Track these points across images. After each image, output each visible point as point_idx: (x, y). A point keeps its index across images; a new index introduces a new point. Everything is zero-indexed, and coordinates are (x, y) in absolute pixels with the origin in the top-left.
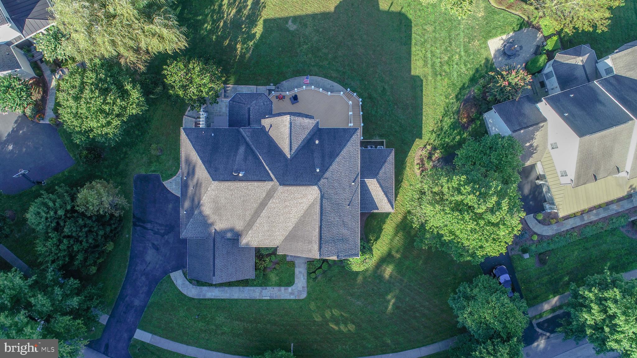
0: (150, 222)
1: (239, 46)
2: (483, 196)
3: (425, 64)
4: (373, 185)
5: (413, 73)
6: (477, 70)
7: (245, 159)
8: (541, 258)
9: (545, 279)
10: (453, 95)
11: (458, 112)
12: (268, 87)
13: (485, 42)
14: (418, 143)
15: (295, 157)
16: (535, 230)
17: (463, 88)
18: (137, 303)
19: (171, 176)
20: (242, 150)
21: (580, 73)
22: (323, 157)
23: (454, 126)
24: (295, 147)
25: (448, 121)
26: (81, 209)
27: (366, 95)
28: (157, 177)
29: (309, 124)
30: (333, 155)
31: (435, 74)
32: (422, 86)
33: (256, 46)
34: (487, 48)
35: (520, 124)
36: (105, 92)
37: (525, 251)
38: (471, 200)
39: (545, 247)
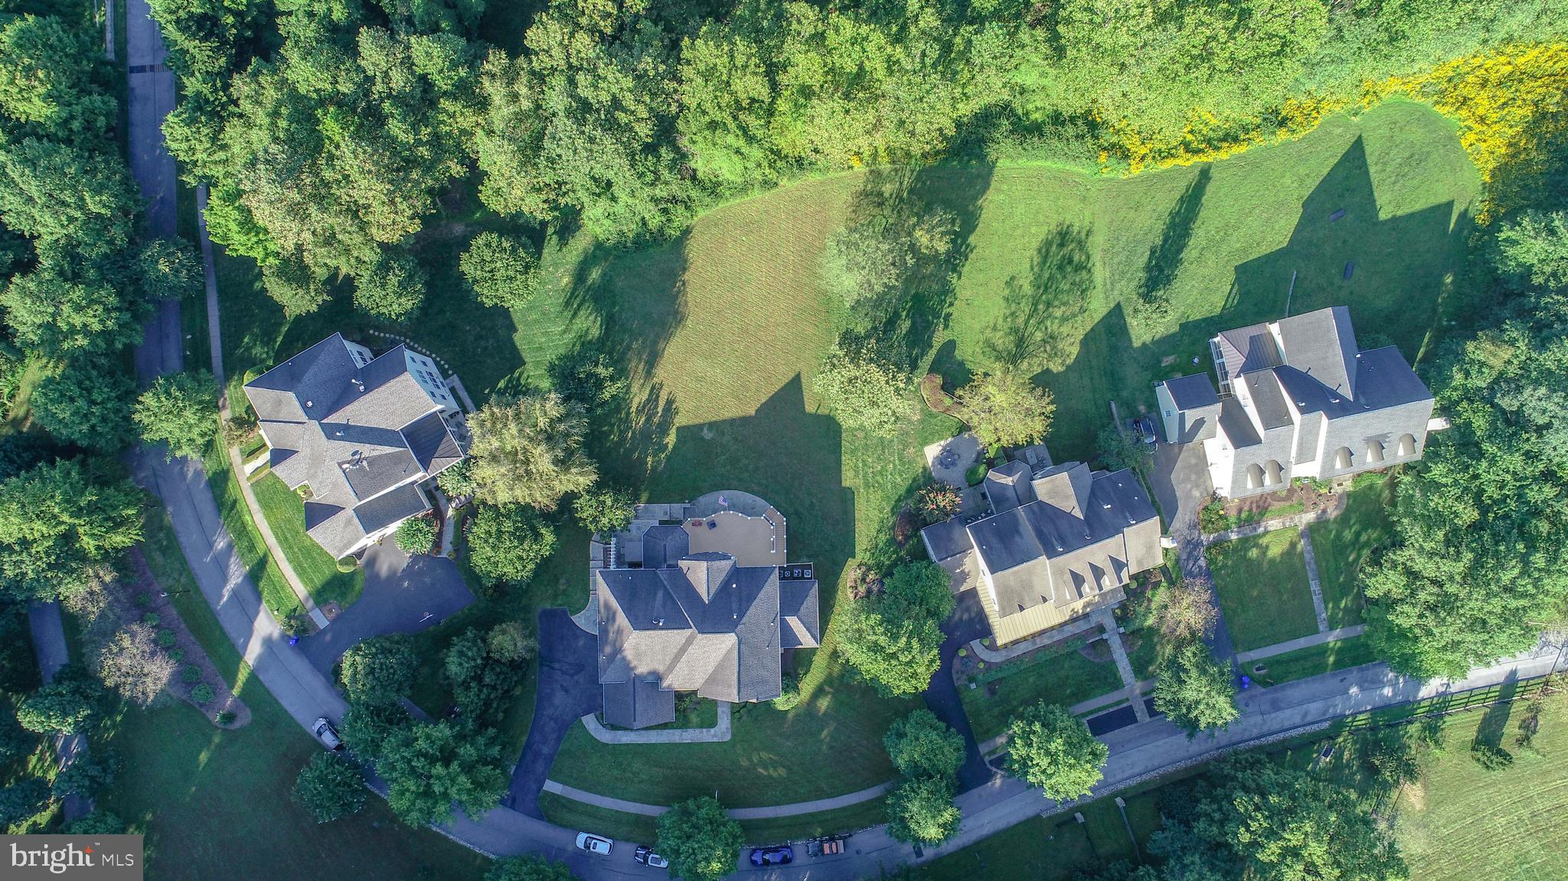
0: (559, 661)
1: (649, 459)
2: (895, 638)
3: (857, 475)
4: (793, 622)
5: (843, 484)
6: (914, 480)
7: (664, 605)
8: (991, 688)
9: (996, 711)
10: (888, 509)
11: (893, 528)
12: (683, 505)
13: (922, 450)
14: (852, 563)
15: (712, 602)
16: (982, 657)
17: (899, 500)
18: (546, 750)
19: (579, 610)
20: (660, 594)
21: (1011, 494)
22: (740, 601)
23: (891, 541)
24: (713, 591)
25: (883, 537)
26: (496, 656)
27: (791, 510)
28: (564, 612)
29: (726, 565)
30: (751, 598)
31: (867, 485)
32: (853, 499)
33: (669, 458)
34: (923, 456)
35: (947, 552)
36: (522, 540)
37: (971, 680)
38: (883, 640)
39: (994, 675)
